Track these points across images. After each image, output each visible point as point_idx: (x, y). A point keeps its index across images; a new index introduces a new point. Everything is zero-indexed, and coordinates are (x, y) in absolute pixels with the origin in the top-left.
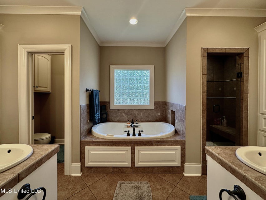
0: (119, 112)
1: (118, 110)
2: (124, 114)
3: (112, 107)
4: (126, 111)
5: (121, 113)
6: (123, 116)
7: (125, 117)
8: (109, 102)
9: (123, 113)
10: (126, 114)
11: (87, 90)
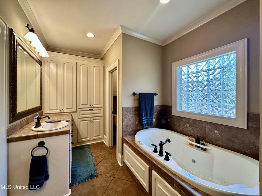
0: (182, 121)
1: (181, 118)
2: (188, 125)
3: (174, 113)
4: (191, 121)
5: (184, 122)
6: (187, 127)
7: (189, 129)
8: (171, 107)
9: (188, 123)
10: (190, 125)
11: (134, 94)
